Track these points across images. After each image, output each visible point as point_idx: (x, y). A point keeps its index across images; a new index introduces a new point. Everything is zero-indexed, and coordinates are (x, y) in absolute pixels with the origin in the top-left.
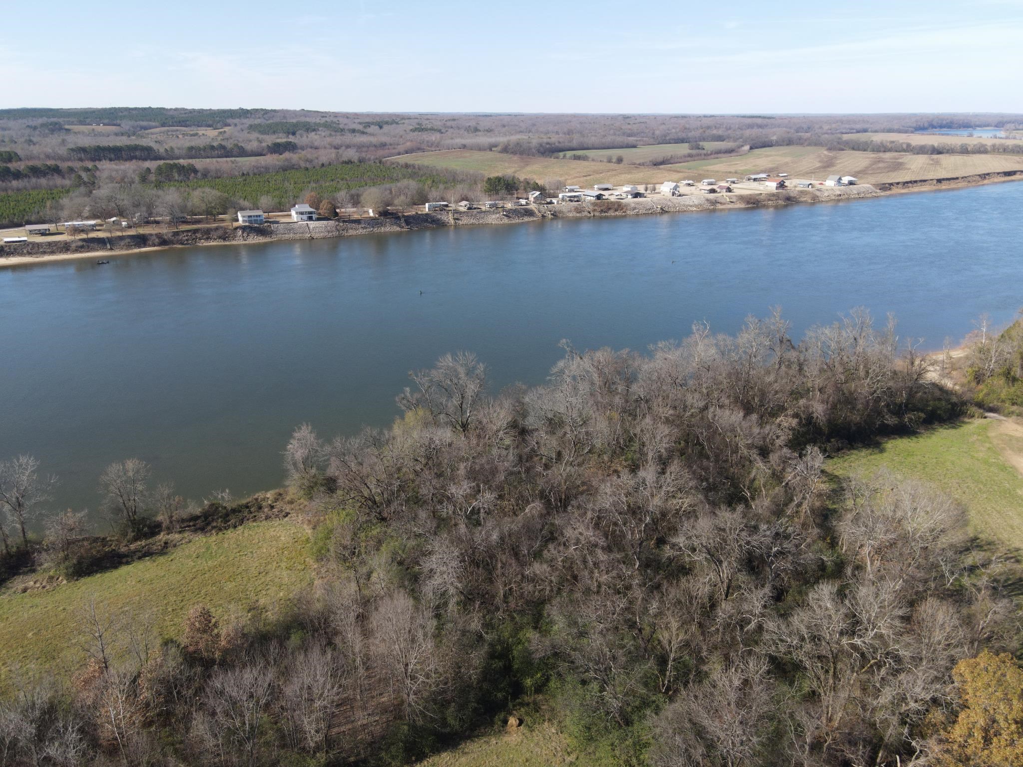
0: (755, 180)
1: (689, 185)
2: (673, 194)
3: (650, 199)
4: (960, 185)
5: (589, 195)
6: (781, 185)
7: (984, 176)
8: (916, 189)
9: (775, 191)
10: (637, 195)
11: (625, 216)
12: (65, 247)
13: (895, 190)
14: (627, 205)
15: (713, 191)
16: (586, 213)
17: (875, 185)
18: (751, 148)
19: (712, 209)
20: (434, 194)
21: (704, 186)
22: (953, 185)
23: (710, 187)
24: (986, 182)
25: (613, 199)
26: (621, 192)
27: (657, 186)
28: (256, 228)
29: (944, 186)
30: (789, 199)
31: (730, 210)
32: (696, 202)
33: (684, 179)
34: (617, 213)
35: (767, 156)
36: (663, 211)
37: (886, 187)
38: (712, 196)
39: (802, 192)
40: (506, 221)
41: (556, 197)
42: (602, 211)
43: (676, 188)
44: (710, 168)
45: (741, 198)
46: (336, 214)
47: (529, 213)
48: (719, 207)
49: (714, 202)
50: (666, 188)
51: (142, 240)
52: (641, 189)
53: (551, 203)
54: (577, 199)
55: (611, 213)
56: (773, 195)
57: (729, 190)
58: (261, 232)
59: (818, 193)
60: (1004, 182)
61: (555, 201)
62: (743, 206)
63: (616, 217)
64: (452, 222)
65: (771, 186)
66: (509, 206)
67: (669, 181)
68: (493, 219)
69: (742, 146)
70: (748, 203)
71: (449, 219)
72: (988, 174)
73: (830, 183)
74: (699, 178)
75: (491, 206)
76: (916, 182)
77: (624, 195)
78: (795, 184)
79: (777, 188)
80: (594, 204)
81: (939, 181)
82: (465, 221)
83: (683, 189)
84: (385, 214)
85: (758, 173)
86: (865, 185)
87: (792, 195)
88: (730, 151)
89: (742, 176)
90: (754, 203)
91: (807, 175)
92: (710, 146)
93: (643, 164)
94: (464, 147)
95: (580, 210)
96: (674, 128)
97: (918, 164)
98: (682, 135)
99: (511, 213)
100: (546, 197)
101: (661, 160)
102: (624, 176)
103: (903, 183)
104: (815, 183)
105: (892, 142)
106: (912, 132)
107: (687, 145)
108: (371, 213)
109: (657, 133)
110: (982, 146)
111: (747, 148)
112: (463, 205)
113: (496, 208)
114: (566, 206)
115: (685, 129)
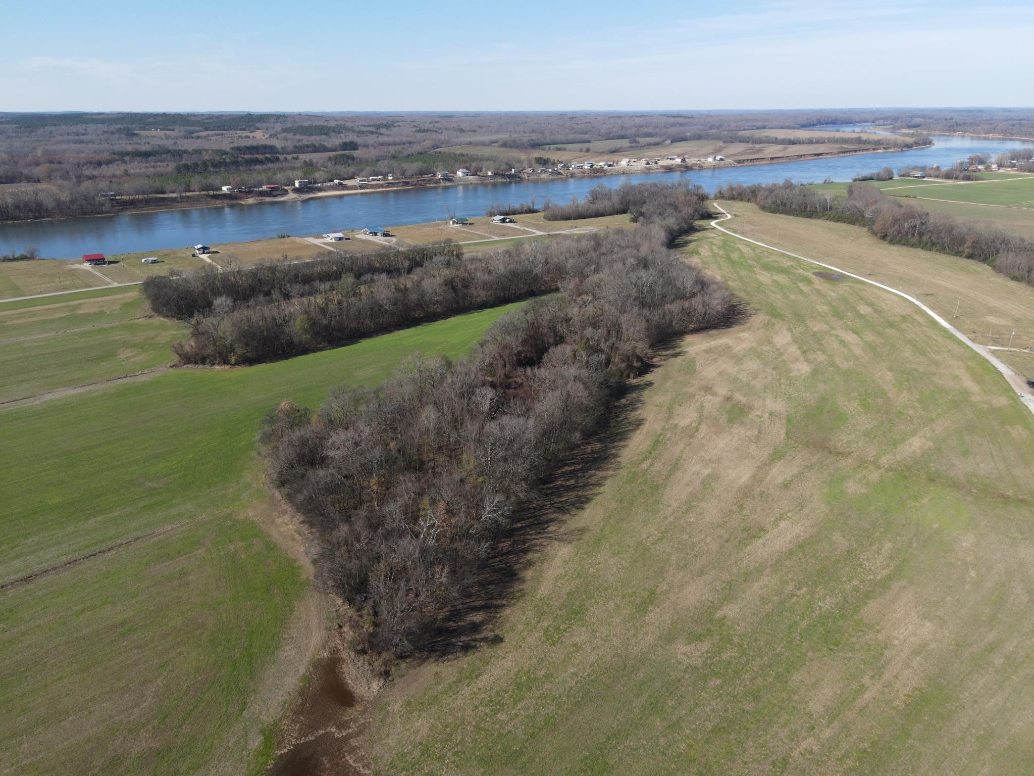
0: (670, 159)
1: (635, 161)
2: (628, 165)
3: (616, 167)
6: (683, 160)
9: (680, 163)
10: (610, 166)
11: (606, 174)
12: (382, 186)
13: (746, 163)
14: (606, 169)
15: (648, 164)
16: (586, 174)
17: (735, 161)
18: (672, 142)
21: (643, 161)
22: (780, 161)
23: (646, 162)
25: (598, 167)
26: (600, 165)
27: (619, 163)
28: (447, 179)
29: (775, 161)
30: (687, 167)
32: (640, 169)
33: (632, 159)
34: (601, 173)
35: (682, 147)
36: (624, 172)
37: (739, 162)
38: (648, 166)
39: (694, 164)
40: (551, 177)
41: (571, 166)
42: (594, 173)
43: (629, 162)
44: (646, 154)
45: (662, 167)
46: (477, 174)
47: (560, 174)
49: (649, 169)
50: (624, 162)
51: (407, 184)
52: (611, 163)
54: (581, 167)
56: (679, 165)
58: (450, 180)
59: (702, 164)
61: (570, 168)
64: (527, 177)
65: (678, 161)
66: (550, 170)
67: (626, 159)
68: (544, 176)
69: (666, 141)
70: (666, 169)
73: (710, 160)
74: (640, 159)
75: (542, 170)
77: (603, 166)
78: (691, 161)
80: (590, 170)
81: (772, 159)
82: (532, 177)
83: (632, 164)
84: (496, 174)
85: (673, 156)
86: (729, 161)
87: (689, 165)
88: (657, 144)
89: (663, 158)
90: (669, 169)
91: (700, 156)
92: (643, 140)
93: (603, 152)
94: (470, 143)
95: (583, 172)
96: (613, 127)
97: (772, 150)
98: (622, 133)
99: (552, 174)
100: (566, 167)
101: (613, 150)
102: (596, 159)
103: (751, 160)
104: (703, 160)
105: (766, 137)
106: (799, 129)
107: (627, 140)
108: (489, 173)
109: (602, 131)
110: (821, 138)
111: (669, 141)
112: (529, 170)
113: (544, 171)
114: (576, 171)
115: (623, 127)
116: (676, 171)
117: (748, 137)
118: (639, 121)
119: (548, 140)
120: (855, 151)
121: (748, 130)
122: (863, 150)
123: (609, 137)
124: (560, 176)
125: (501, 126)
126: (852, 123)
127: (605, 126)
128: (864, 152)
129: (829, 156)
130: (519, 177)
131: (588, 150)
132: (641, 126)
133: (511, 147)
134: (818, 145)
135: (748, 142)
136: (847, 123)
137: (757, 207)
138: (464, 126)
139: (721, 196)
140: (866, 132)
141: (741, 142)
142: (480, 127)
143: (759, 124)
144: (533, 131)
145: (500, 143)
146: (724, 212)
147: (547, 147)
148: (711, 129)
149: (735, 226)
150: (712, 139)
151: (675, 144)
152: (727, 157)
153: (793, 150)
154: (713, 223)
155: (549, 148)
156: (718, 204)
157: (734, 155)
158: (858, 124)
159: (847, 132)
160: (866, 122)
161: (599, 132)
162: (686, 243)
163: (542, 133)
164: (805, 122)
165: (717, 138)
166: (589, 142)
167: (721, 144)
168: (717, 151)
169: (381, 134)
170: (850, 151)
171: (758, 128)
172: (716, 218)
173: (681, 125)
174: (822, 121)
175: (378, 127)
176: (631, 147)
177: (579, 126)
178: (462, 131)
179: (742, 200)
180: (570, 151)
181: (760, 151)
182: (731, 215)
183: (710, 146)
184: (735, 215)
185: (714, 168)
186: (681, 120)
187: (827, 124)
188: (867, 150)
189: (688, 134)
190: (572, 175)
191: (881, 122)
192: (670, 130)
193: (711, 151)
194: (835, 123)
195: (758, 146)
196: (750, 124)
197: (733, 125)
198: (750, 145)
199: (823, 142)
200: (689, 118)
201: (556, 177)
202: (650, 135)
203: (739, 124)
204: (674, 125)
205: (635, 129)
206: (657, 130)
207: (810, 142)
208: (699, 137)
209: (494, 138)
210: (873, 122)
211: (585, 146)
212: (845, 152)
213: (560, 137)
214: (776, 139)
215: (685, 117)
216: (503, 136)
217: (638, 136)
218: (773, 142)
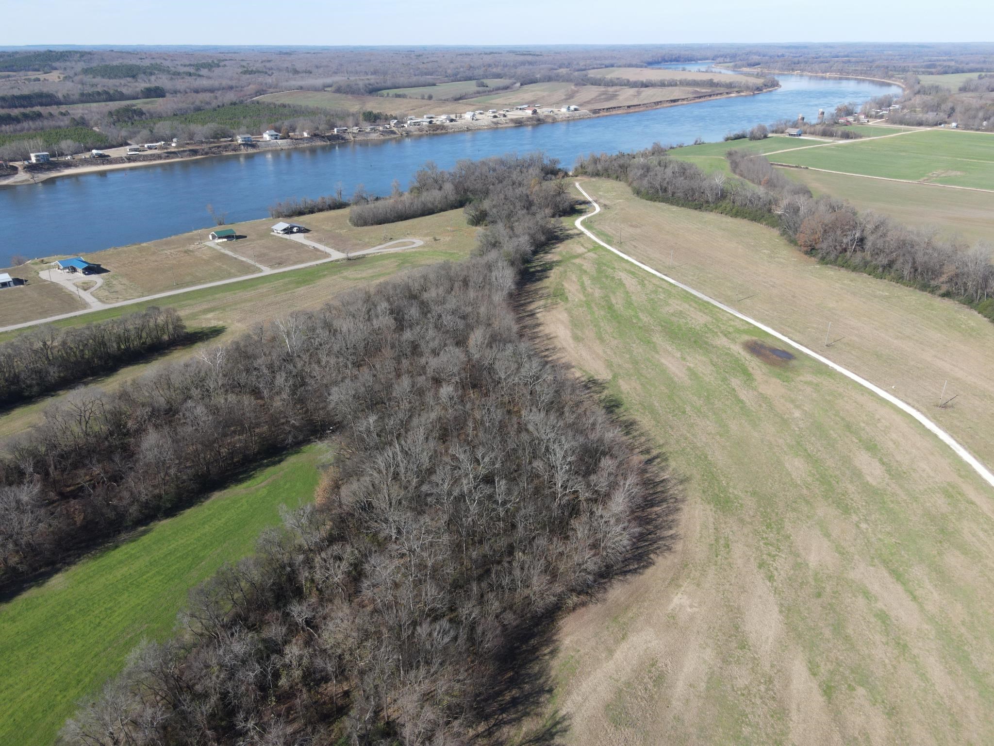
0: (520, 109)
1: (481, 113)
2: (473, 119)
3: (459, 123)
4: (641, 109)
5: (424, 121)
6: (535, 112)
7: (657, 103)
8: (614, 112)
9: (531, 115)
10: (452, 120)
11: (447, 133)
12: (160, 157)
13: (602, 113)
14: (448, 126)
15: (495, 117)
16: (424, 132)
17: (590, 111)
18: (522, 85)
19: (495, 128)
20: (339, 123)
21: (490, 113)
22: (637, 109)
23: (493, 115)
24: (658, 107)
25: (438, 123)
26: (441, 119)
27: (463, 115)
28: (249, 144)
29: (632, 110)
30: (539, 120)
31: (506, 128)
32: (486, 123)
33: (477, 110)
34: (443, 131)
35: (532, 91)
36: (468, 130)
37: (595, 112)
38: (495, 120)
39: (547, 116)
40: (382, 137)
41: (406, 123)
42: (434, 130)
43: (474, 115)
44: (494, 101)
45: (512, 120)
46: (289, 136)
47: (393, 132)
48: (500, 126)
49: (497, 123)
50: (468, 116)
51: (195, 152)
52: (453, 117)
53: (403, 127)
54: (418, 124)
55: (439, 132)
56: (530, 118)
57: (505, 116)
58: (253, 146)
59: (556, 116)
60: (671, 106)
61: (406, 125)
62: (513, 125)
63: (442, 134)
64: (352, 139)
65: (529, 112)
66: (381, 128)
67: (469, 111)
68: (374, 136)
69: (515, 83)
70: (516, 123)
71: (350, 137)
72: (660, 102)
73: (564, 110)
74: (486, 109)
75: (372, 129)
76: (614, 108)
77: (444, 121)
78: (543, 112)
79: (532, 114)
80: (428, 126)
81: (629, 107)
82: (359, 138)
83: (478, 116)
84: (315, 136)
85: (523, 105)
86: (584, 111)
87: (541, 117)
88: (506, 88)
89: (512, 107)
90: (519, 123)
91: (551, 105)
92: (492, 83)
93: (447, 100)
94: (301, 88)
95: (421, 130)
96: (462, 67)
97: (626, 96)
98: (469, 73)
99: (383, 133)
100: (400, 123)
101: (459, 96)
102: (438, 109)
103: (607, 109)
104: (555, 110)
105: (618, 79)
106: (646, 67)
107: (474, 82)
108: (306, 135)
109: (449, 71)
110: (673, 81)
111: (518, 85)
112: (355, 129)
113: (374, 130)
114: (412, 128)
115: (471, 67)
116: (527, 125)
117: (600, 79)
118: (488, 59)
119: (389, 84)
120: (710, 96)
121: (597, 68)
122: (717, 94)
123: (455, 78)
124: (393, 136)
125: (341, 65)
126: (694, 60)
127: (452, 66)
128: (719, 97)
129: (685, 102)
130: (343, 139)
131: (430, 98)
132: (490, 66)
133: (346, 93)
134: (670, 88)
135: (600, 85)
136: (689, 61)
137: (629, 189)
138: (299, 66)
139: (582, 171)
140: (712, 72)
141: (592, 84)
142: (317, 67)
143: (607, 62)
144: (375, 73)
145: (332, 89)
146: (590, 199)
147: (385, 92)
148: (560, 67)
149: (607, 229)
150: (563, 81)
151: (525, 87)
152: (581, 105)
153: (649, 95)
154: (578, 222)
155: (388, 94)
156: (580, 185)
157: (588, 102)
158: (699, 62)
159: (694, 72)
160: (707, 59)
161: (446, 72)
162: (547, 268)
163: (385, 73)
164: (650, 60)
165: (567, 79)
166: (434, 85)
167: (573, 87)
168: (569, 97)
169: (199, 76)
170: (705, 96)
171: (606, 67)
172: (580, 212)
173: (530, 63)
174: (666, 58)
175: (199, 67)
176: (478, 92)
177: (425, 66)
178: (296, 72)
179: (609, 176)
180: (410, 98)
181: (613, 96)
182: (599, 204)
183: (561, 90)
184: (605, 206)
185: (568, 120)
186: (529, 58)
187: (671, 61)
188: (721, 94)
189: (538, 76)
190: (408, 134)
191: (720, 60)
192: (520, 71)
193: (564, 97)
194: (678, 61)
195: (611, 90)
196: (598, 62)
197: (582, 63)
198: (602, 89)
199: (676, 85)
200: (538, 55)
201: (388, 137)
202: (498, 76)
203: (588, 62)
204: (523, 63)
205: (483, 69)
206: (506, 69)
207: (662, 84)
208: (549, 79)
209: (328, 81)
210: (713, 60)
211: (427, 90)
212: (700, 97)
213: (402, 80)
214: (628, 81)
215: (534, 55)
216: (340, 79)
217: (486, 77)
218: (625, 85)
